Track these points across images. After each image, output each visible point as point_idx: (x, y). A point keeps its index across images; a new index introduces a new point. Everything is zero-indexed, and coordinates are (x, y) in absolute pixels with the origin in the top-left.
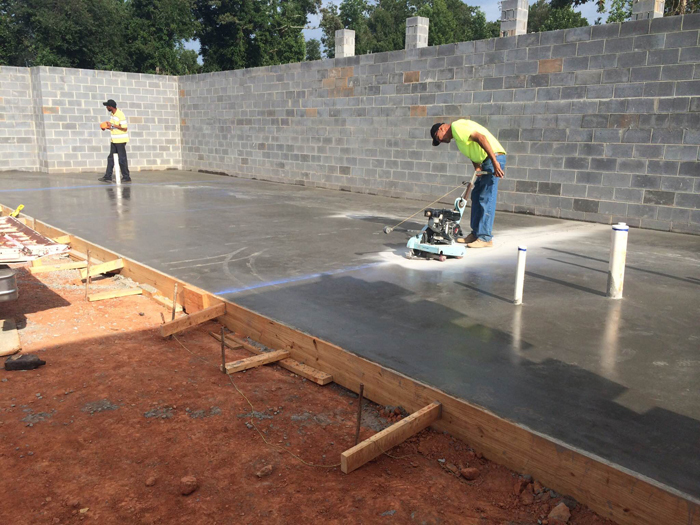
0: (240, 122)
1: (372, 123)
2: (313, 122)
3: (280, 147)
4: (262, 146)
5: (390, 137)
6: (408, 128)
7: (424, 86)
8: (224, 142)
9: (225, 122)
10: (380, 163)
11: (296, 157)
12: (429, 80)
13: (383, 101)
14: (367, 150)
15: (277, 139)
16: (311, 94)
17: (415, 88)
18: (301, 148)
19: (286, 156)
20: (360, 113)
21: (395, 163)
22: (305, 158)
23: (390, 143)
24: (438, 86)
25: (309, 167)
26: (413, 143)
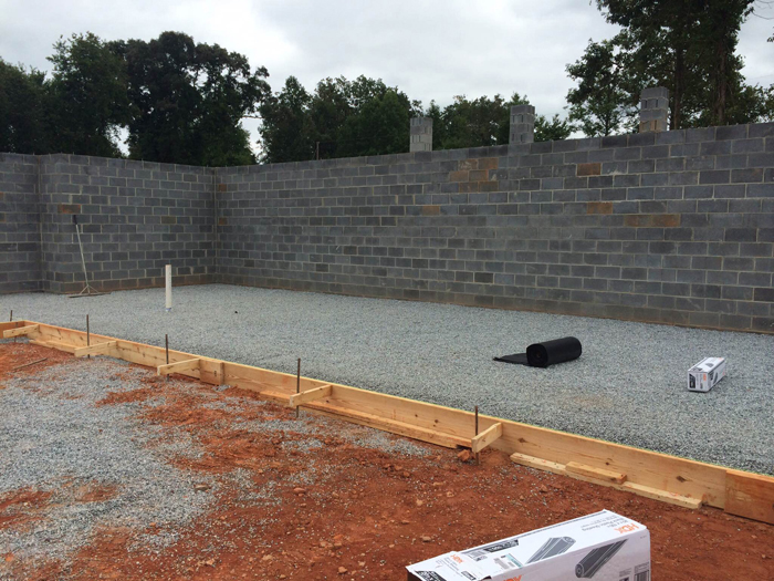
0: (315, 222)
1: (527, 221)
2: (433, 221)
3: (381, 251)
4: (349, 250)
5: (555, 238)
6: (585, 227)
7: (608, 180)
8: (289, 245)
9: (292, 221)
10: (540, 269)
11: (406, 263)
12: (615, 173)
13: (545, 197)
14: (518, 254)
15: (376, 241)
16: (431, 188)
17: (594, 182)
18: (413, 252)
19: (390, 262)
20: (507, 210)
21: (564, 269)
22: (419, 263)
23: (554, 245)
24: (631, 180)
25: (425, 275)
26: (592, 245)
